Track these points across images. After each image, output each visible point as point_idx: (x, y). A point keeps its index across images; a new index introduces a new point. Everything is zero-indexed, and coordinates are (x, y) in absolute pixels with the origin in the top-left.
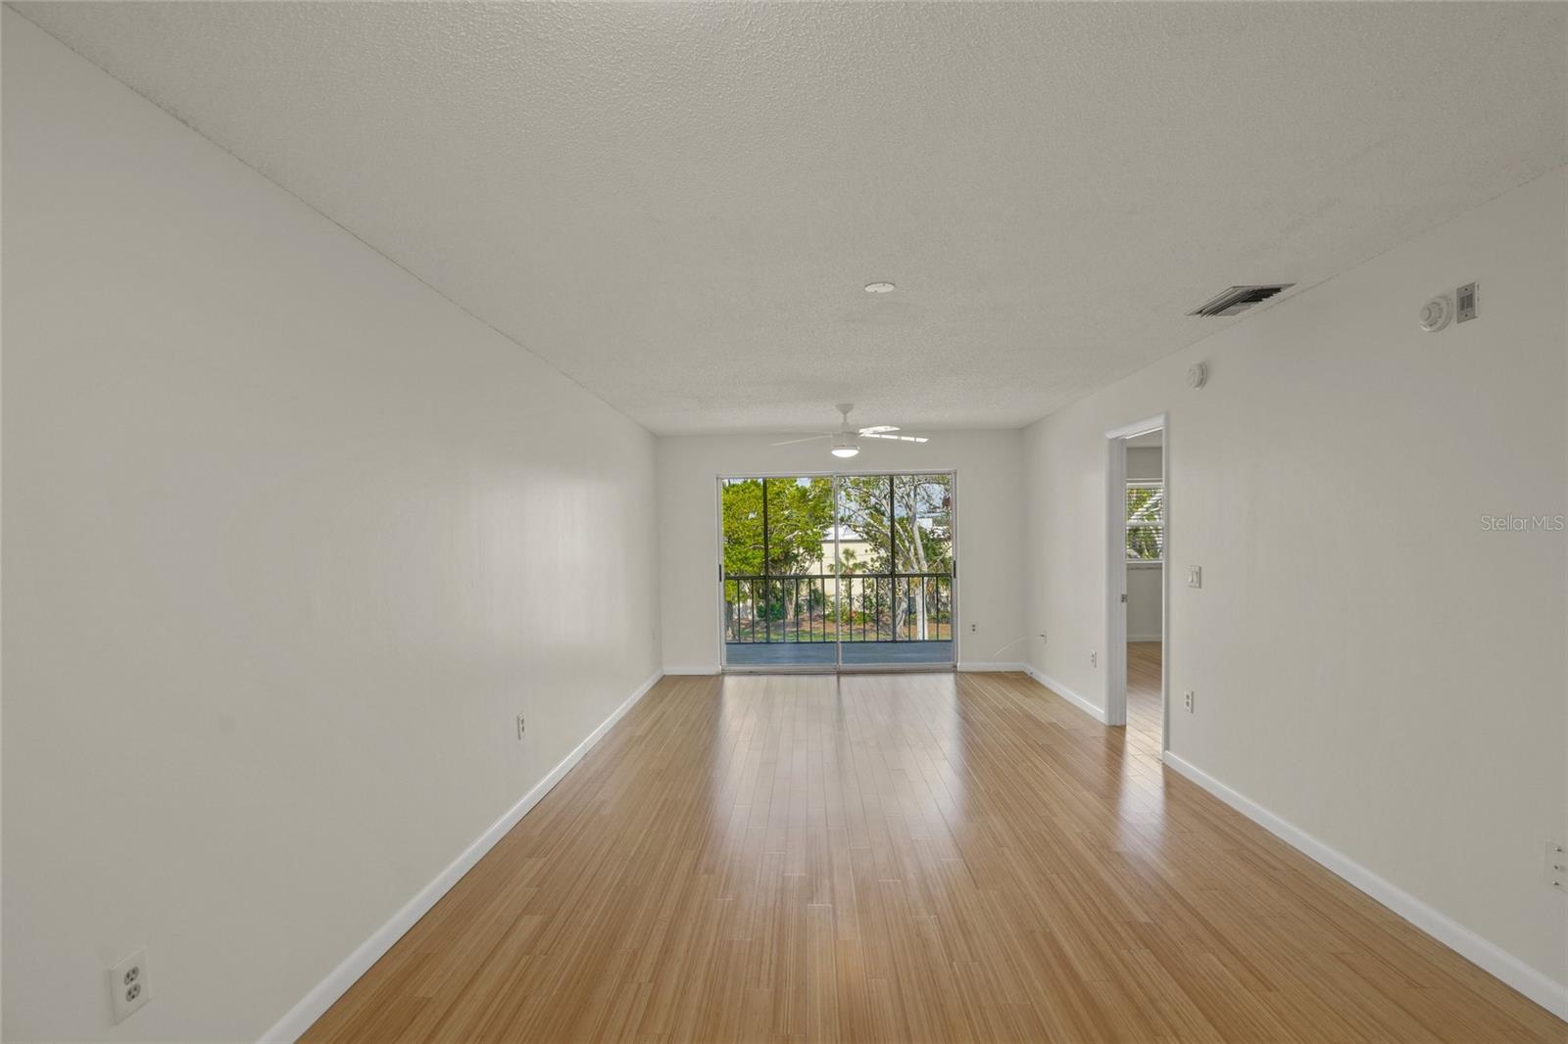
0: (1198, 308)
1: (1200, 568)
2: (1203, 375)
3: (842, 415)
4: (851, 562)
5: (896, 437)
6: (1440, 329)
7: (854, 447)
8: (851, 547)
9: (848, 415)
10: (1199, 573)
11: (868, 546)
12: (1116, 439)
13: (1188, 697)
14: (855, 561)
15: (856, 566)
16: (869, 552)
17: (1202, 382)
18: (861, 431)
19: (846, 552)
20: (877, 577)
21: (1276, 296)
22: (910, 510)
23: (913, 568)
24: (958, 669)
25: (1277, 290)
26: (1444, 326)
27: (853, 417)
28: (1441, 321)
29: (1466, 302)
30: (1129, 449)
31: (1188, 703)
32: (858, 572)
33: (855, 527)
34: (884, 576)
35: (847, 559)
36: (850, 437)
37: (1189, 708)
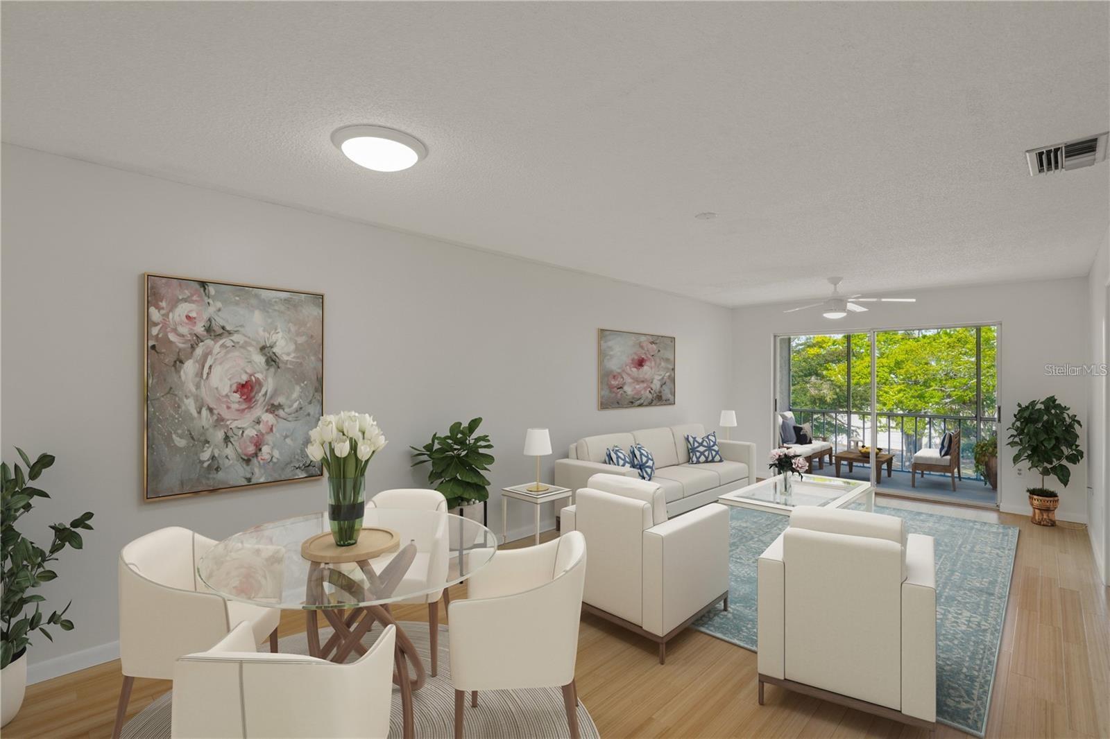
3: (833, 286)
36: (839, 304)
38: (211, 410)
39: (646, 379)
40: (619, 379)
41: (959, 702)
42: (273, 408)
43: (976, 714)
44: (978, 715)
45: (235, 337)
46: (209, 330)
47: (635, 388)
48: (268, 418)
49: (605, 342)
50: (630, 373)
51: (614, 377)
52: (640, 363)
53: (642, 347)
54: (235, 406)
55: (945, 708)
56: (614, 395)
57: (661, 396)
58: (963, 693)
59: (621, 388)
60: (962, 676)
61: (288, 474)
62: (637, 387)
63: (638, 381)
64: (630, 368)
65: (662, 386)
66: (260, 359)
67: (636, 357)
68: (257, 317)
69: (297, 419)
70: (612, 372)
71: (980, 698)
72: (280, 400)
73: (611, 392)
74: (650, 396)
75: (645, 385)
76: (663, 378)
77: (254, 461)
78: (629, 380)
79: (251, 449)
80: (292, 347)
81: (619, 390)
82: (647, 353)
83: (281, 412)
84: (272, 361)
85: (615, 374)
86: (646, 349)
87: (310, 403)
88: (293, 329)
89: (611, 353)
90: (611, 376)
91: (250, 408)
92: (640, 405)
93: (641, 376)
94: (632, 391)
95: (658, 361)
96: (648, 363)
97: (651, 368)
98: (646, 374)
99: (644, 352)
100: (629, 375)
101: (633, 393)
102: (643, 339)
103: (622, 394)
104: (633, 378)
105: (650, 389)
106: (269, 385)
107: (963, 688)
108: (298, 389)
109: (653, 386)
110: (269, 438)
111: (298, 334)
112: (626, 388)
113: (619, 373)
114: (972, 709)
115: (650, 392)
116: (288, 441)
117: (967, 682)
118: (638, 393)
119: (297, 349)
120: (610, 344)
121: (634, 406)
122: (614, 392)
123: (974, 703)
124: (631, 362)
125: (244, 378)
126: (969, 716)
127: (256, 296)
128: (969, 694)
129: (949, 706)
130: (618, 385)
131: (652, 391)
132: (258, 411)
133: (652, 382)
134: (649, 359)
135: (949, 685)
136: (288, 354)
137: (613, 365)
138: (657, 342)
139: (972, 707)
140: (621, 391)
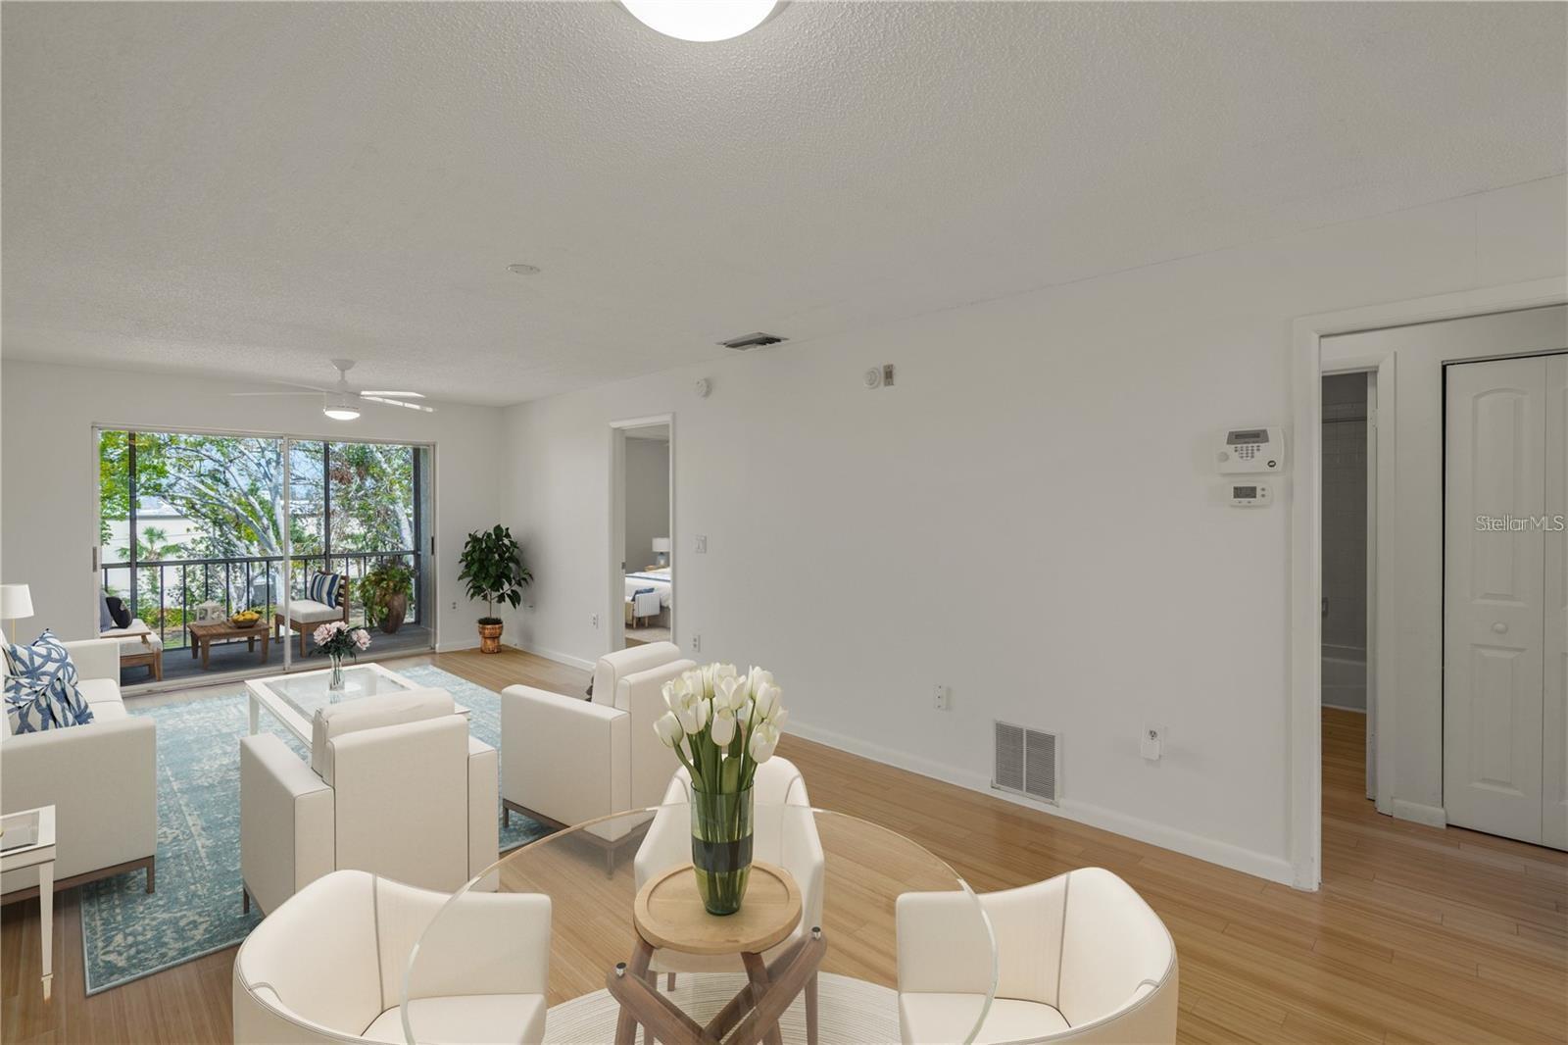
0: (724, 341)
1: (706, 538)
2: (708, 387)
3: (339, 372)
4: (158, 546)
5: (417, 407)
6: (874, 388)
7: (354, 409)
8: (158, 525)
9: (347, 372)
10: (705, 541)
11: (191, 523)
12: (618, 429)
13: (695, 640)
14: (164, 544)
15: (168, 550)
16: (194, 531)
17: (707, 394)
18: (363, 393)
19: (150, 533)
20: (206, 563)
21: (777, 343)
22: (271, 480)
23: (272, 549)
24: (437, 650)
25: (779, 340)
26: (877, 386)
27: (353, 377)
28: (876, 383)
29: (889, 375)
30: (628, 439)
31: (695, 646)
32: (171, 557)
33: (173, 498)
34: (215, 562)
35: (152, 542)
36: (349, 397)
37: (697, 649)
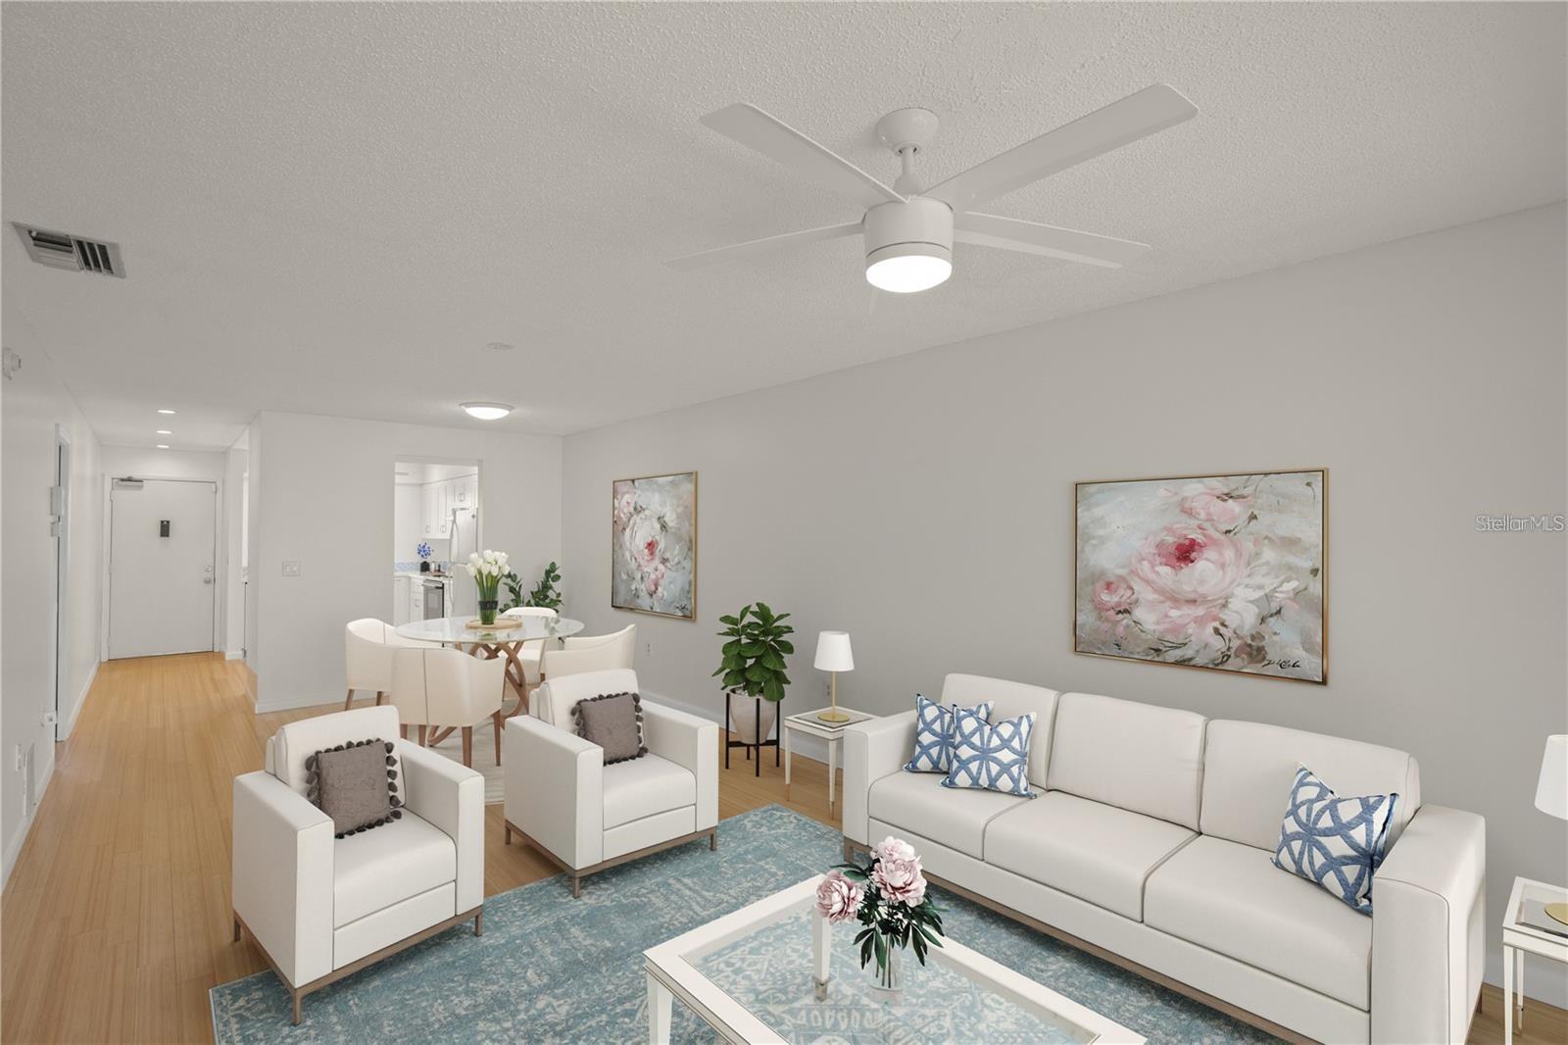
38: (636, 559)
39: (1204, 596)
40: (1121, 592)
41: (248, 1002)
42: (664, 561)
43: (225, 1004)
44: (221, 1004)
45: (647, 512)
46: (635, 509)
47: (1166, 616)
48: (661, 567)
49: (1088, 509)
50: (1151, 576)
51: (1108, 585)
52: (1185, 553)
53: (1189, 512)
54: (646, 558)
55: (260, 986)
56: (1106, 626)
57: (1260, 649)
58: (248, 1014)
59: (1126, 611)
60: (260, 1035)
61: (671, 610)
62: (1174, 613)
63: (1175, 599)
64: (1153, 566)
65: (1263, 620)
66: (657, 526)
67: (1170, 539)
68: (657, 497)
69: (677, 570)
70: (1103, 573)
71: (226, 1024)
72: (667, 555)
73: (1100, 618)
74: (1218, 644)
75: (1200, 611)
76: (1268, 597)
77: (654, 596)
78: (1146, 594)
79: (653, 588)
80: (675, 516)
81: (1120, 616)
82: (1207, 525)
83: (668, 564)
84: (664, 527)
85: (1112, 579)
86: (1203, 515)
87: (685, 559)
88: (675, 502)
89: (1101, 532)
90: (1100, 584)
91: (652, 559)
92: (1183, 663)
93: (1187, 588)
94: (1158, 623)
95: (1249, 546)
96: (1210, 553)
97: (1223, 566)
98: (1202, 582)
99: (1194, 523)
100: (1147, 582)
101: (1160, 628)
102: (1193, 488)
103: (1127, 626)
104: (1156, 591)
105: (1217, 624)
106: (662, 545)
107: (252, 1020)
108: (677, 547)
109: (1231, 618)
110: (661, 582)
111: (678, 506)
112: (1139, 613)
113: (1122, 578)
114: (231, 1005)
115: (1217, 631)
116: (672, 586)
117: (250, 1032)
118: (1176, 629)
119: (678, 517)
120: (1098, 512)
121: (1164, 663)
122: (1107, 620)
123: (231, 1014)
124: (1153, 550)
125: (649, 541)
126: (230, 997)
127: (656, 483)
128: (242, 1019)
129: (257, 990)
130: (1119, 604)
131: (1223, 630)
132: (657, 562)
133: (1224, 606)
134: (1215, 543)
135: (270, 1011)
136: (672, 521)
137: (1105, 558)
138: (1245, 492)
139: (232, 1008)
140: (1125, 620)
